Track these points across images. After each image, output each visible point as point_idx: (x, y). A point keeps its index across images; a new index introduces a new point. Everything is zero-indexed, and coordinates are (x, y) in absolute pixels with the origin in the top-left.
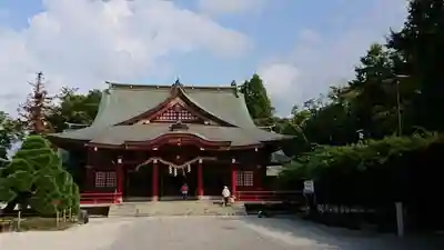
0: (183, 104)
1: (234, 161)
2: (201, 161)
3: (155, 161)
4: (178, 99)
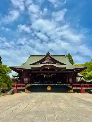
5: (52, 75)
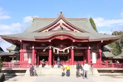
1: (89, 48)
2: (73, 48)
3: (50, 48)
4: (61, 20)
5: (68, 48)
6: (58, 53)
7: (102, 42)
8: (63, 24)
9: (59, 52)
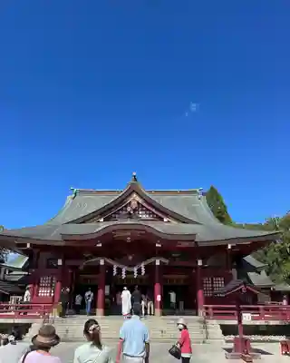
0: (140, 201)
1: (200, 263)
2: (158, 263)
3: (102, 263)
4: (135, 195)
5: (142, 265)
6: (124, 276)
7: (229, 247)
8: (138, 203)
9: (127, 272)
